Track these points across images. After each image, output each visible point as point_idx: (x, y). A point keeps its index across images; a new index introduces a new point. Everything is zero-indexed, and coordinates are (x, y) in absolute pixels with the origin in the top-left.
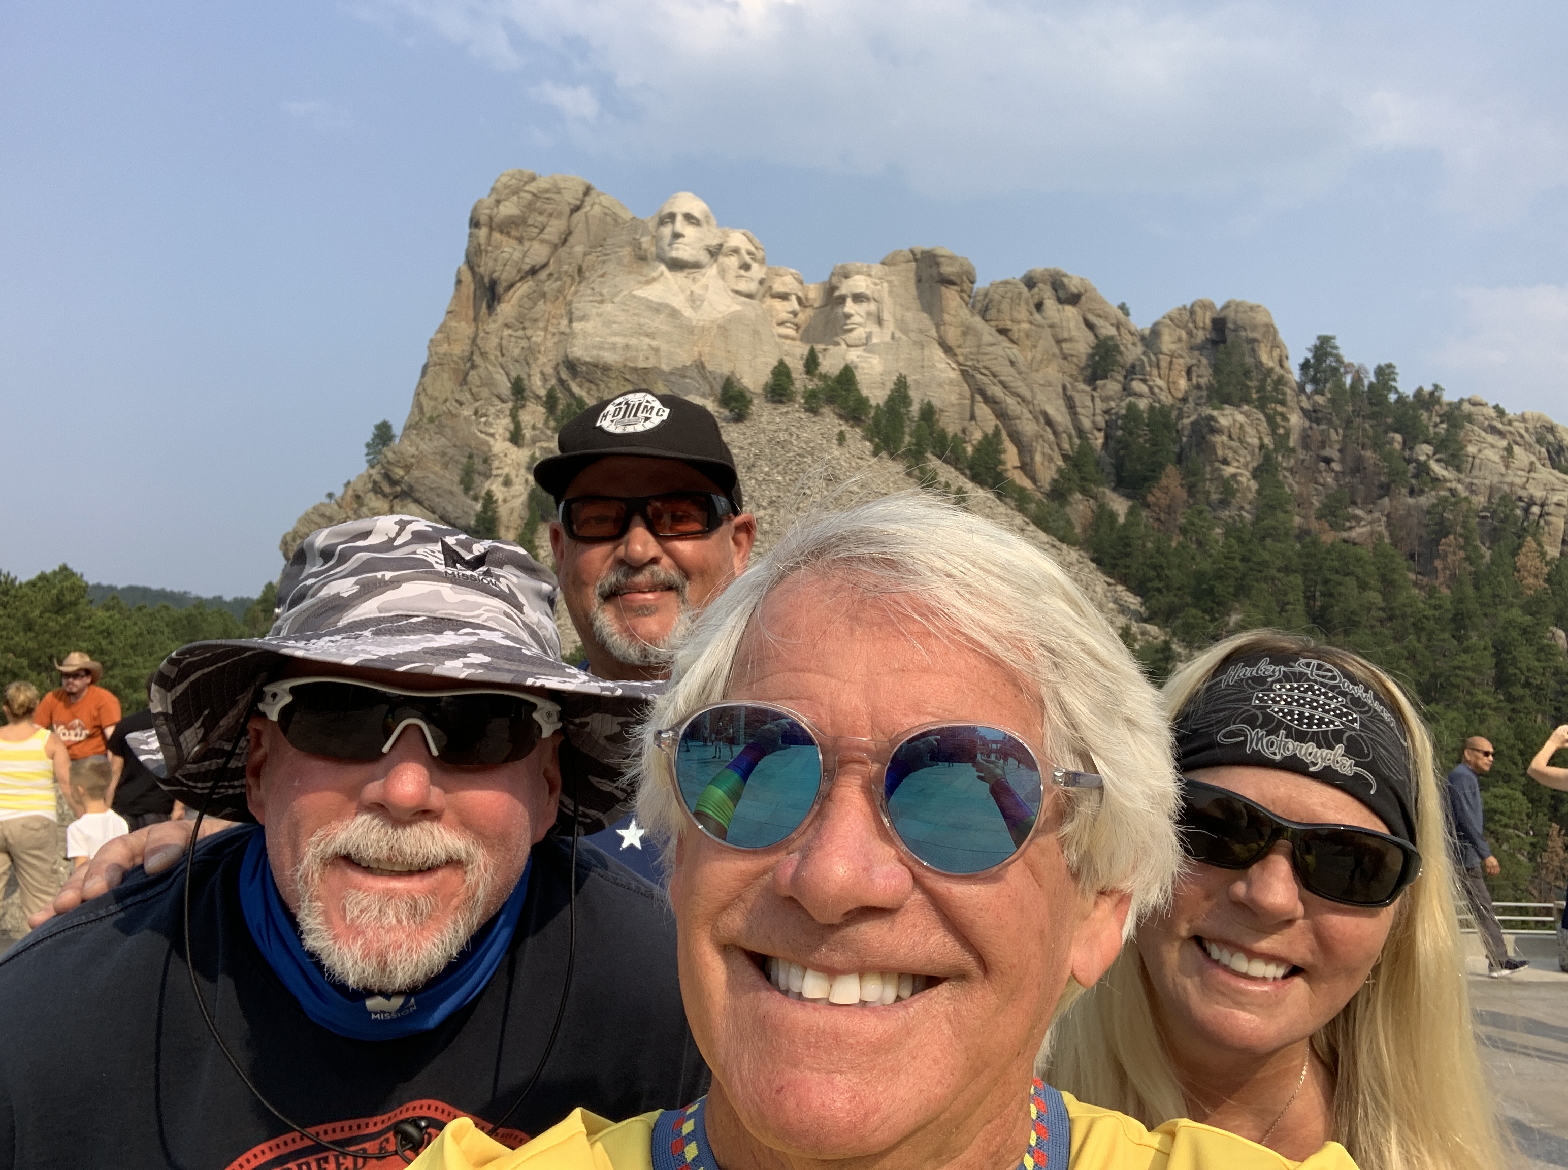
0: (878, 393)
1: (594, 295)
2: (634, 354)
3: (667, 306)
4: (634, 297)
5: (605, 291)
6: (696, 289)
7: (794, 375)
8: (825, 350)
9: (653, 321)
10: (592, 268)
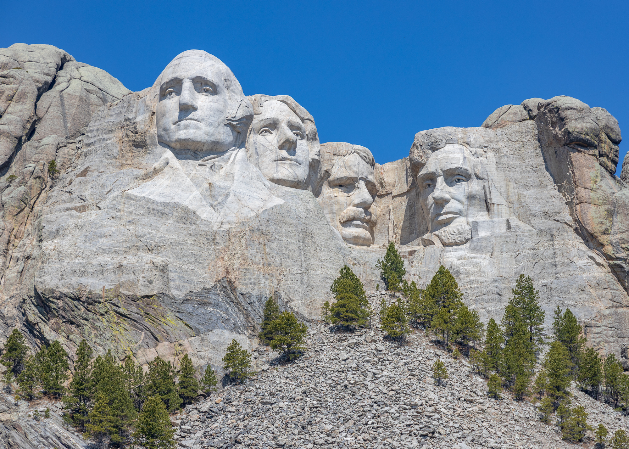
0: (491, 306)
1: (72, 200)
2: (131, 277)
3: (176, 206)
4: (129, 197)
5: (87, 194)
6: (217, 179)
7: (368, 291)
8: (411, 253)
9: (157, 229)
10: (69, 164)
